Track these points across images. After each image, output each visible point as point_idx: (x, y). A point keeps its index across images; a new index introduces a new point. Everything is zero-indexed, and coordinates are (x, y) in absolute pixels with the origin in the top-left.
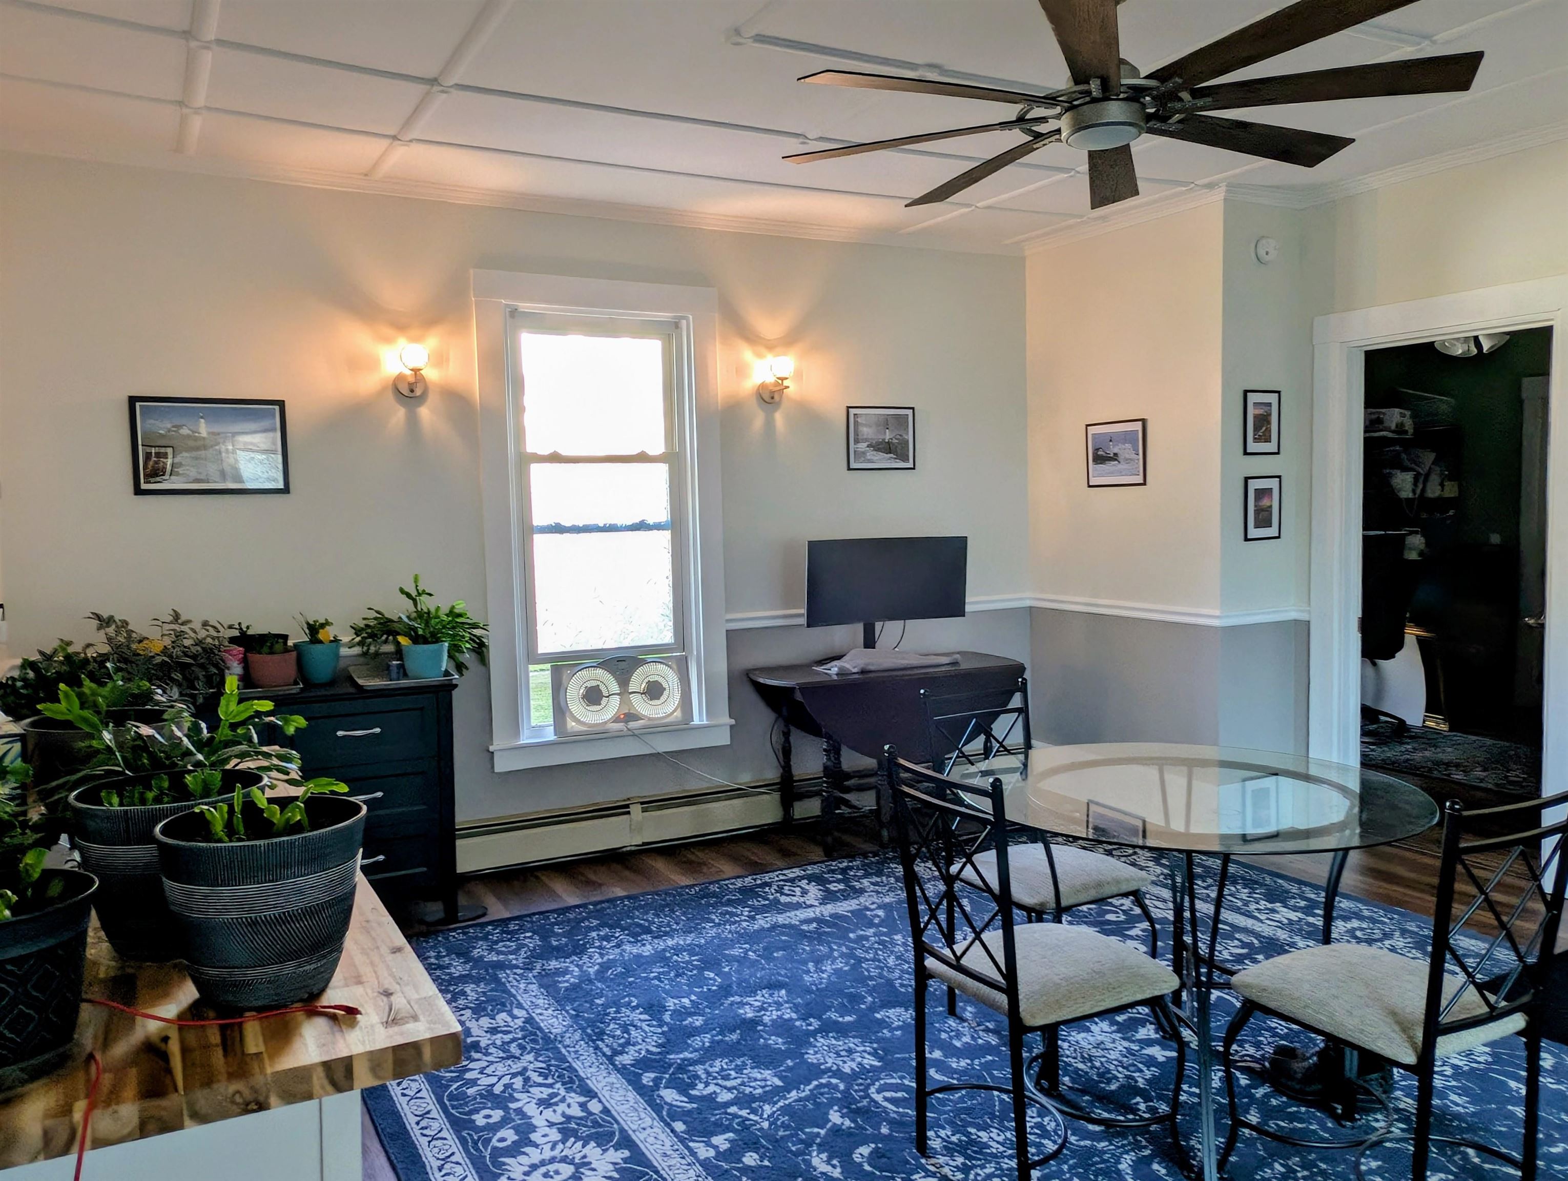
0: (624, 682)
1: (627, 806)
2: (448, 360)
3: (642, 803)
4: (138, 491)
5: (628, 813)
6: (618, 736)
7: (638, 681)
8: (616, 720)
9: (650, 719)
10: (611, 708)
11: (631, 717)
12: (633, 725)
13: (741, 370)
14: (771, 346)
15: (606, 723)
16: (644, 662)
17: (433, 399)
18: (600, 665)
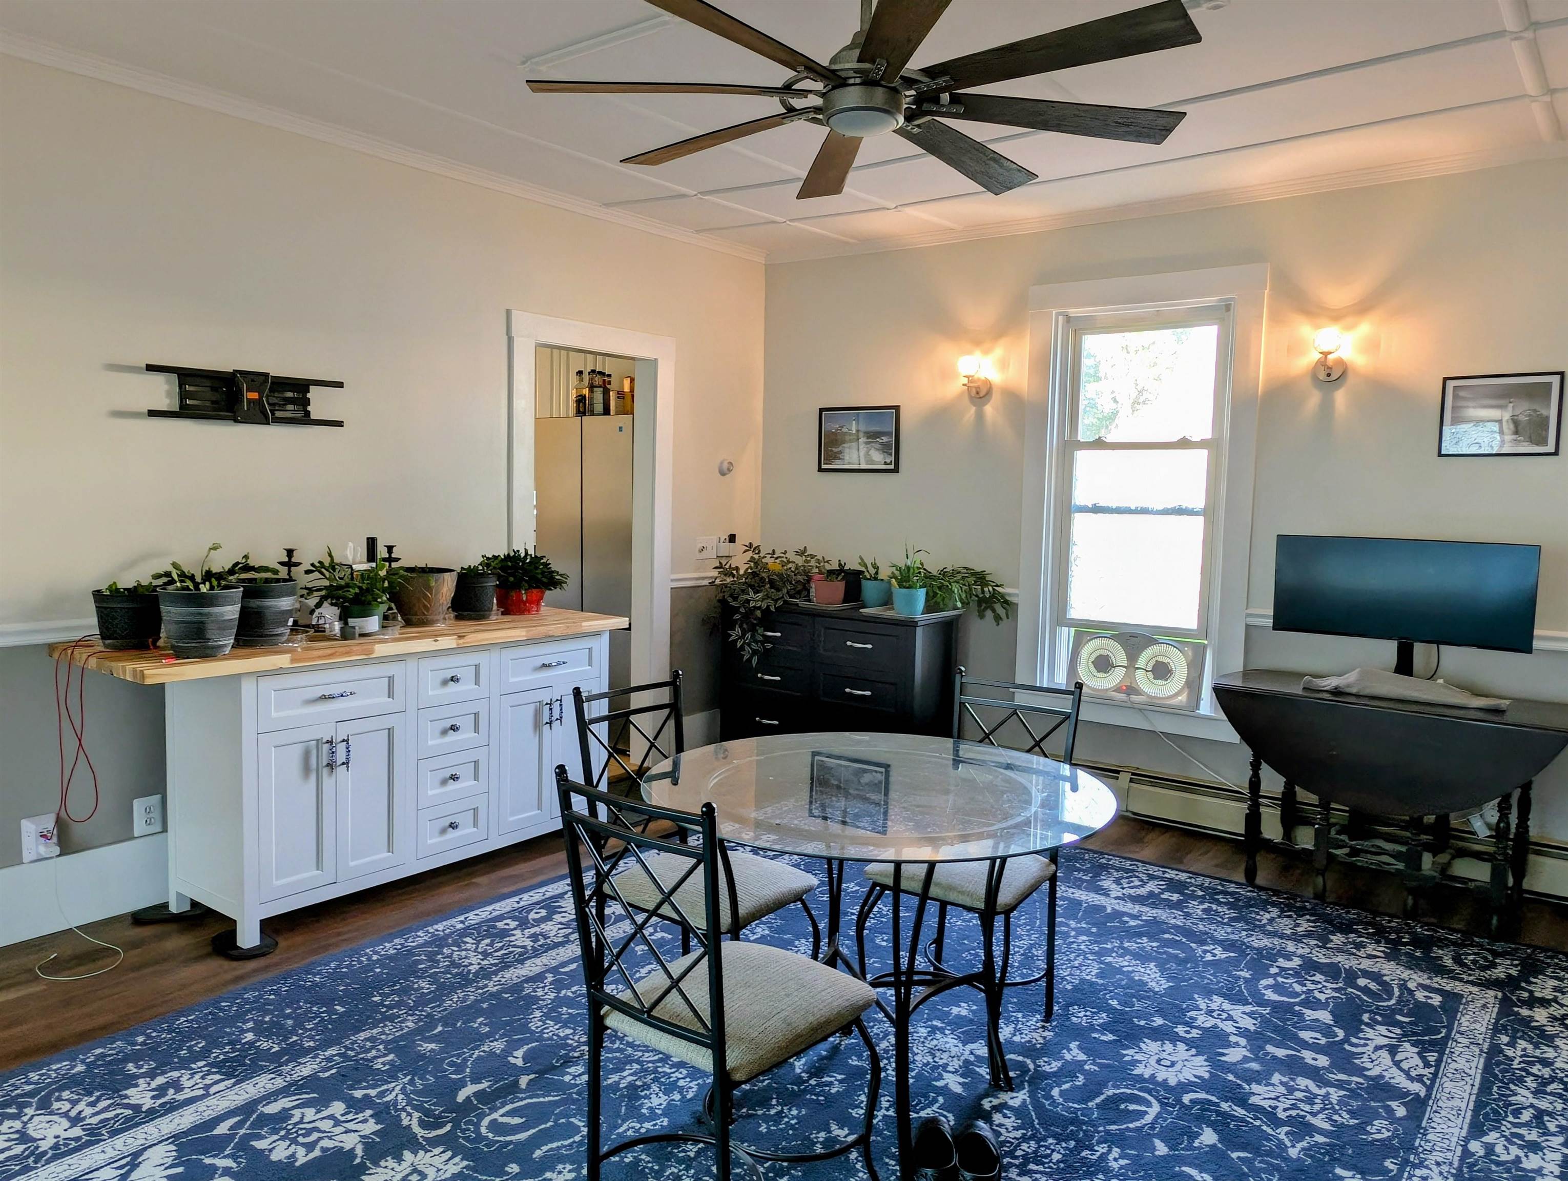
0: (1132, 657)
1: (1118, 772)
2: (1009, 365)
3: (1133, 774)
4: (820, 470)
5: (1117, 778)
6: (1120, 706)
7: (1145, 658)
8: (1118, 689)
9: (1149, 696)
10: (1116, 677)
11: (1131, 690)
12: (1134, 698)
13: (1295, 348)
14: (1336, 316)
15: (1107, 690)
16: (1156, 642)
17: (996, 397)
18: (1112, 637)
